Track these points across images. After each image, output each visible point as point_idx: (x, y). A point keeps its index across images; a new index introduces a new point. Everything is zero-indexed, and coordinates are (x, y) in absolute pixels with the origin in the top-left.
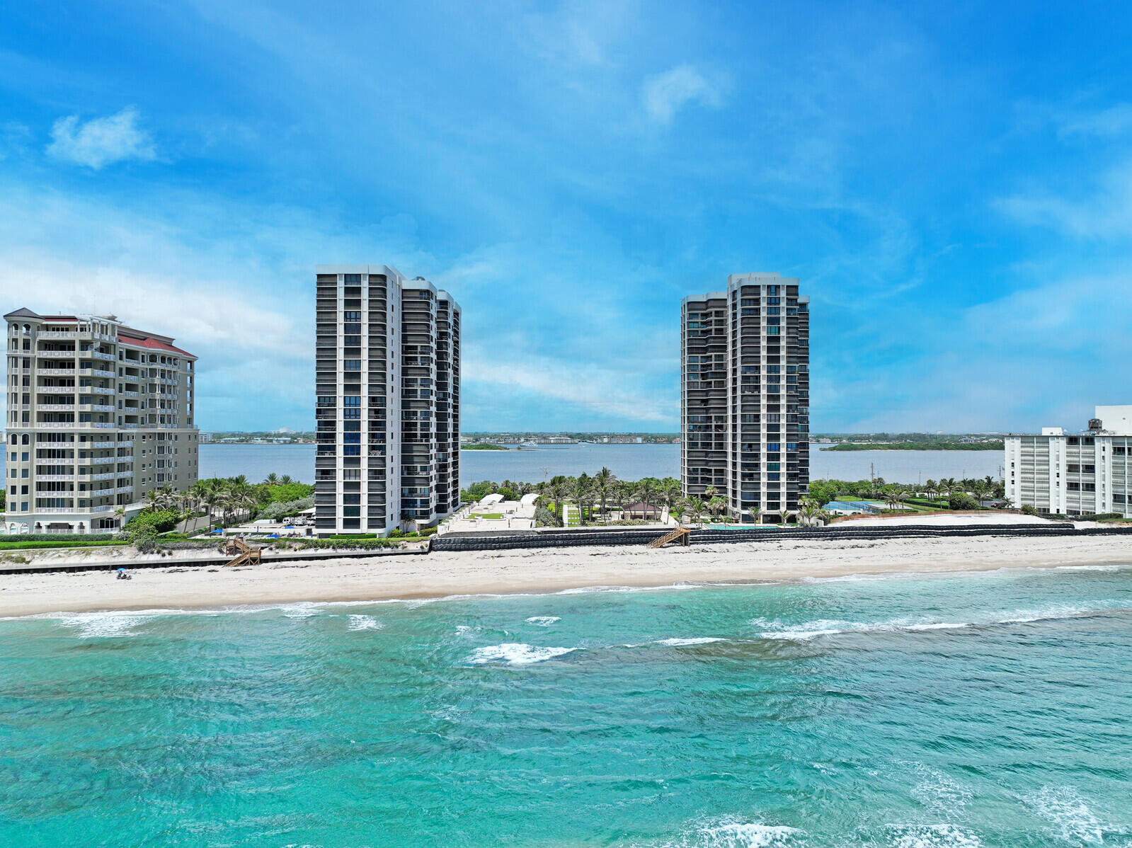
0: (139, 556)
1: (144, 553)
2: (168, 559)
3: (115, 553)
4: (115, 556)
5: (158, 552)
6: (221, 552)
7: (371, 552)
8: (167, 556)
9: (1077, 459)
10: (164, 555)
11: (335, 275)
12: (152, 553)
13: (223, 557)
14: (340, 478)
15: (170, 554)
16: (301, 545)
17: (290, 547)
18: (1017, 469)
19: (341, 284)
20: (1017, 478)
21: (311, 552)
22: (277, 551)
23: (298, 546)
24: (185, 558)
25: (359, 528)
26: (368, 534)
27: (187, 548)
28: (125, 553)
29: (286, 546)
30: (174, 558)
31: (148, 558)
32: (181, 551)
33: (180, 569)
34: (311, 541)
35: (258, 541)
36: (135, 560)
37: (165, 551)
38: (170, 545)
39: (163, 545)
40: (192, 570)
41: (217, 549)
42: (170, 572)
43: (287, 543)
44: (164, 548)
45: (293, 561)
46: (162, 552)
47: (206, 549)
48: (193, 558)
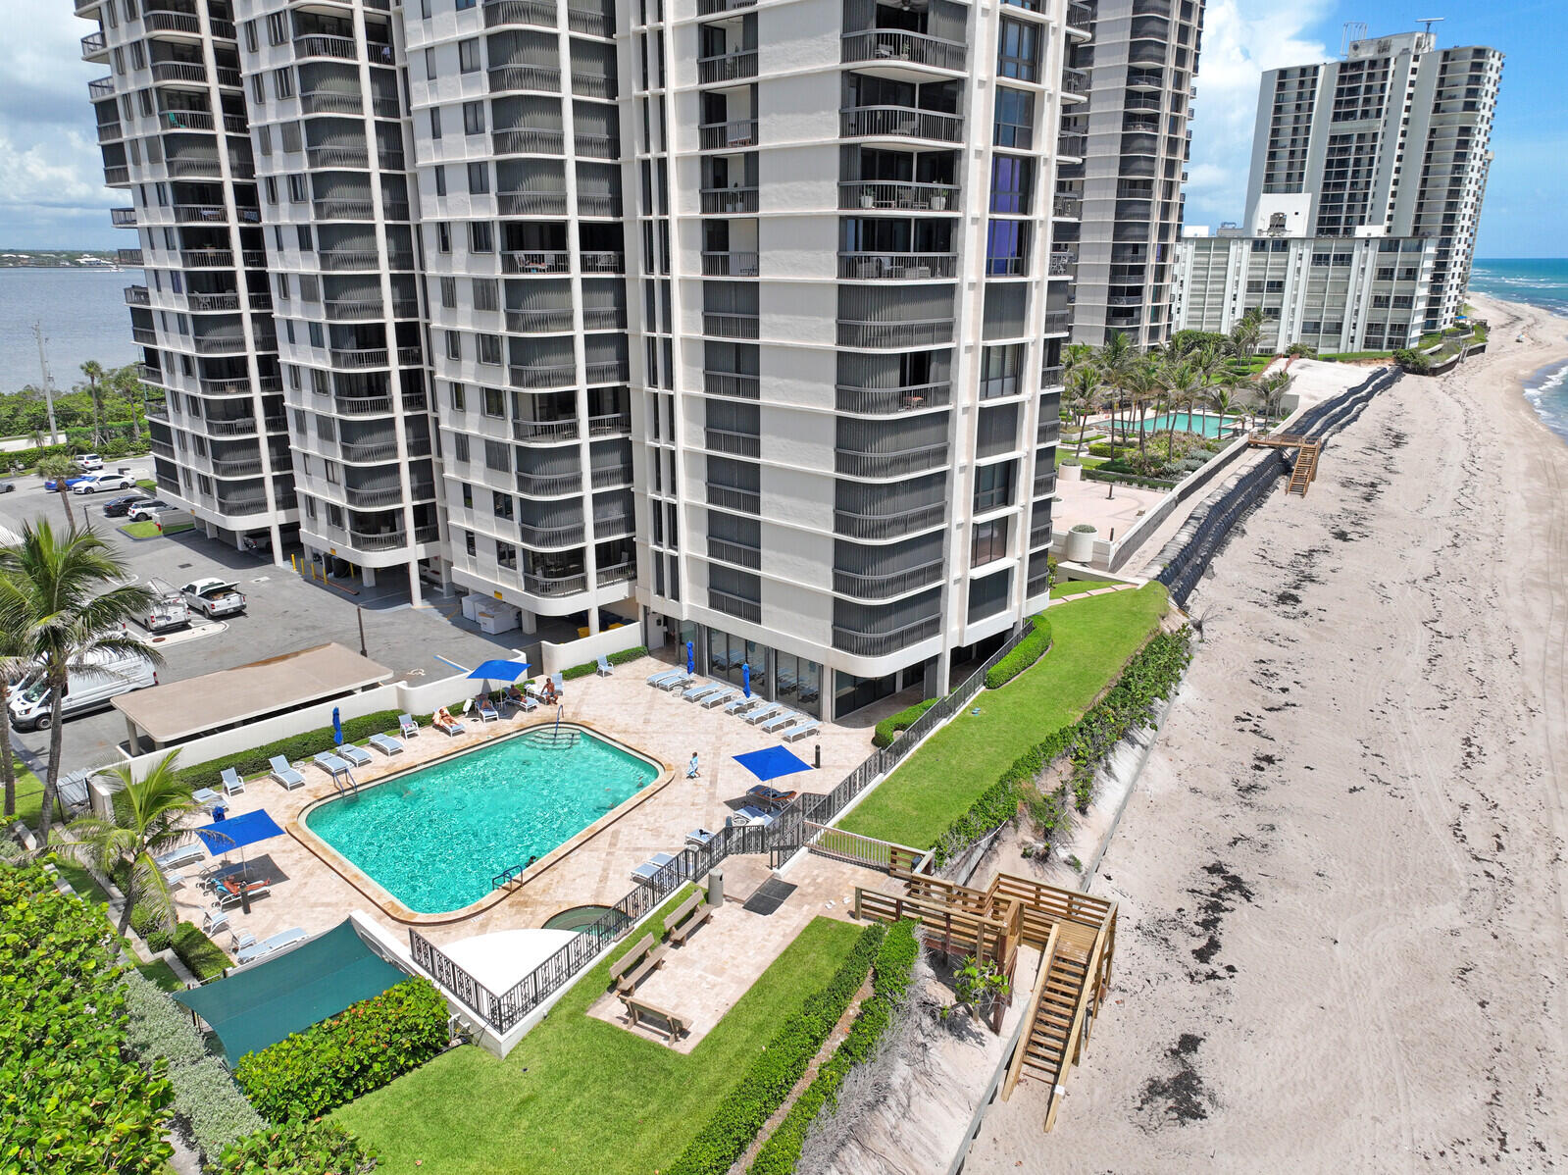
6: (954, 1026)
9: (1262, 273)
14: (967, 390)
18: (1186, 291)
20: (1185, 304)
25: (1003, 607)
26: (1029, 624)
27: (836, 1149)
29: (1059, 808)
34: (1074, 733)
35: (970, 836)
41: (927, 1021)
43: (1043, 787)
45: (1106, 869)
47: (900, 1067)
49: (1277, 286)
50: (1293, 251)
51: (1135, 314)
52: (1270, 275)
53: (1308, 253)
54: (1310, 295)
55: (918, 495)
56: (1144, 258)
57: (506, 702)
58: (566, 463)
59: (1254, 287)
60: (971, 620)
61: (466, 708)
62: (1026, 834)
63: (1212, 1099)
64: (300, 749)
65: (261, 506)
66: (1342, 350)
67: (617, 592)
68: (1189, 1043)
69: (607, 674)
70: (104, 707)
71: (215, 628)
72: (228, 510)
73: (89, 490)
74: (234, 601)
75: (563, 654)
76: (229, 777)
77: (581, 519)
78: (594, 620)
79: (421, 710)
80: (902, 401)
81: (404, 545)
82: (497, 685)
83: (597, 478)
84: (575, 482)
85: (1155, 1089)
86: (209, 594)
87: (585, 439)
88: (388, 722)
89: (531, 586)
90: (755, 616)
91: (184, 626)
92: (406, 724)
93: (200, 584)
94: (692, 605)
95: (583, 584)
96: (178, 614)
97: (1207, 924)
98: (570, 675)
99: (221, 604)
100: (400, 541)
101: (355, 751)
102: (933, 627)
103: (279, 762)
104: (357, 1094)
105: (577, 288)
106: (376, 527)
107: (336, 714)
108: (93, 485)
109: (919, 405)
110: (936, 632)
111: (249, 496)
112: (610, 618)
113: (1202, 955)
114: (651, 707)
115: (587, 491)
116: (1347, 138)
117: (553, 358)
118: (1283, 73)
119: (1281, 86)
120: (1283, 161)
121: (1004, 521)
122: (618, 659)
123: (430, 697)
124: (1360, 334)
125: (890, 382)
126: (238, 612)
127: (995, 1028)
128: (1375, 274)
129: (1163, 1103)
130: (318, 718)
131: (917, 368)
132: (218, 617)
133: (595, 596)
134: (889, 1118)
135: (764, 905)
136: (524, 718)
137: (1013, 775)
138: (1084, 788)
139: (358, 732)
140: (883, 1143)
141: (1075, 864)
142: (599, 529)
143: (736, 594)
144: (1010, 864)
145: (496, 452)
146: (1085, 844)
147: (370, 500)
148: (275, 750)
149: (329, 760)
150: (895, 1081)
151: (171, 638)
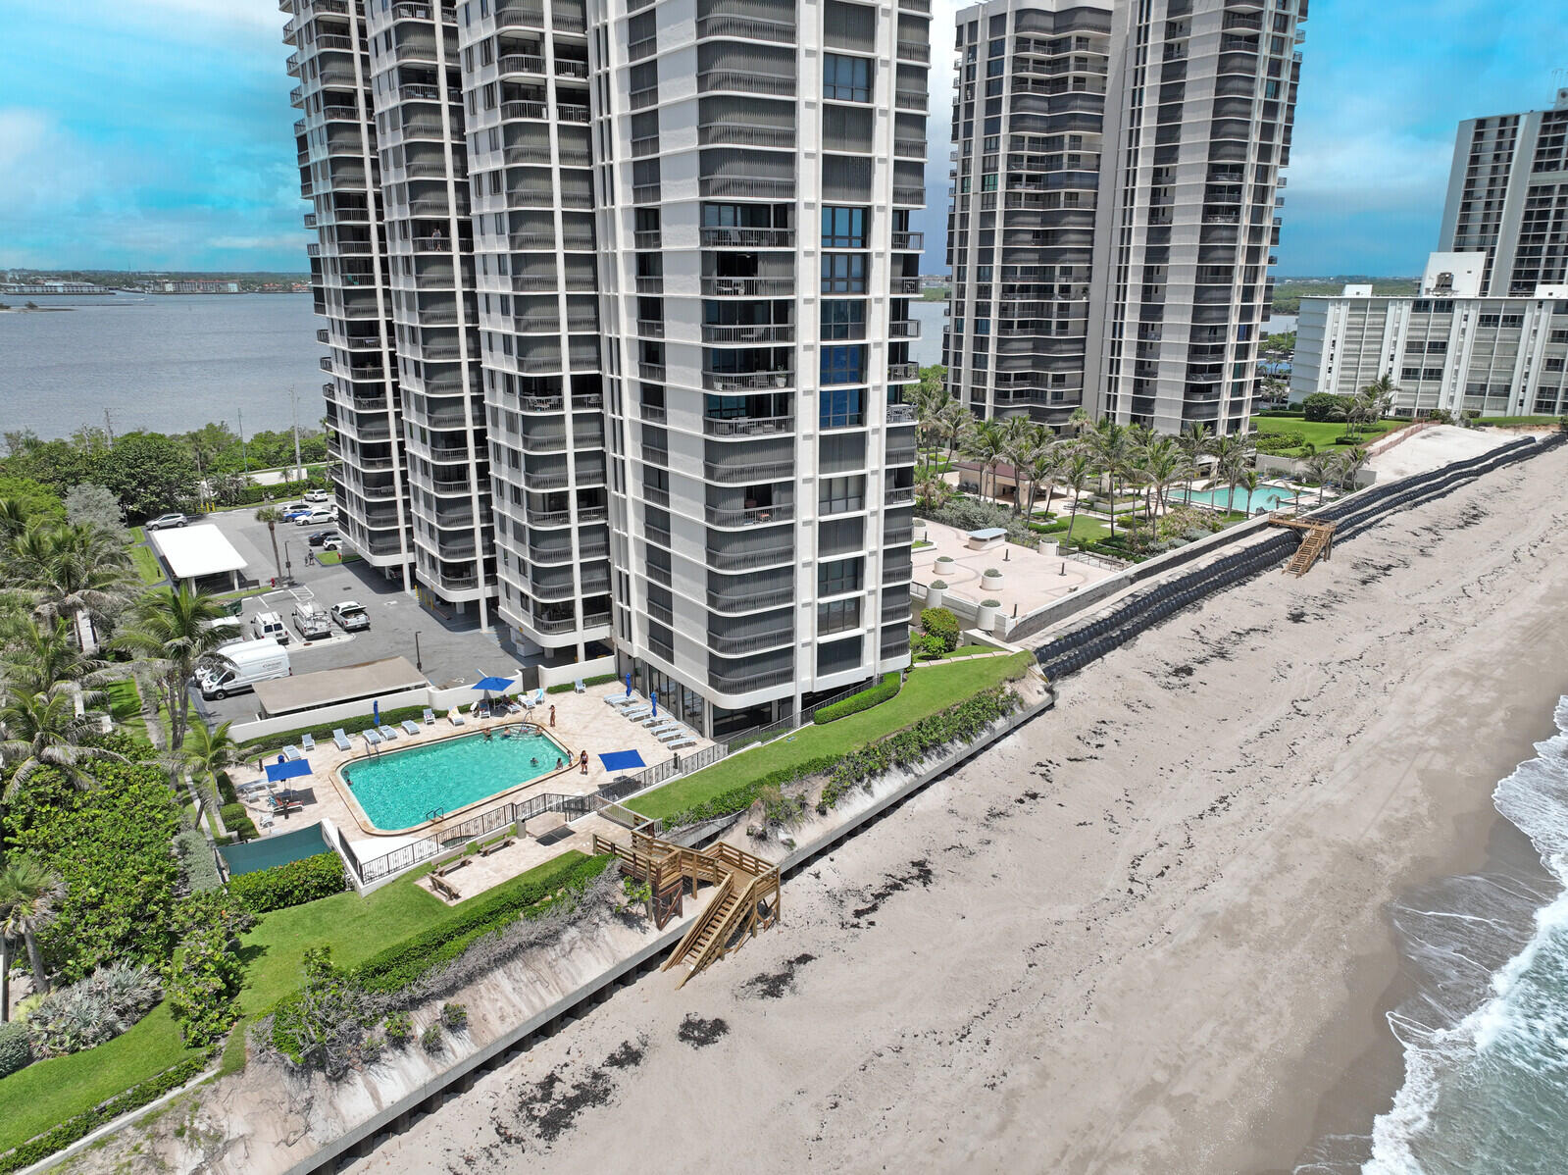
1: (339, 1077)
2: (461, 1050)
5: (399, 1042)
6: (629, 919)
8: (449, 1039)
9: (1421, 334)
10: (433, 1046)
12: (373, 1058)
13: (651, 937)
14: (807, 510)
15: (456, 1022)
16: (823, 784)
17: (803, 804)
18: (1338, 351)
20: (1336, 364)
22: (779, 834)
23: (816, 789)
24: (528, 1014)
25: (858, 664)
26: (882, 678)
27: (503, 960)
28: (235, 1125)
29: (794, 807)
30: (488, 1039)
31: (375, 1095)
32: (483, 985)
33: (551, 1080)
34: (839, 759)
35: (701, 816)
36: (316, 1138)
37: (421, 1022)
38: (433, 981)
39: (405, 995)
40: (613, 1061)
41: (606, 913)
42: (552, 1126)
43: (789, 792)
44: (415, 1003)
45: (835, 854)
46: (419, 1032)
47: (573, 932)
48: (559, 997)
49: (1440, 347)
50: (1458, 312)
51: (1214, 390)
52: (1432, 336)
53: (1474, 315)
54: (1475, 357)
55: (767, 583)
56: (1224, 338)
57: (498, 706)
58: (561, 541)
59: (1413, 347)
60: (819, 674)
61: (473, 708)
62: (757, 823)
63: (793, 990)
64: (354, 727)
65: (396, 549)
66: (1509, 413)
67: (600, 633)
68: (805, 959)
69: (581, 691)
70: (248, 690)
71: (347, 638)
72: (376, 552)
73: (306, 523)
74: (361, 619)
75: (552, 675)
76: (307, 740)
77: (571, 580)
78: (581, 651)
79: (440, 707)
80: (749, 517)
81: (476, 586)
82: (495, 694)
83: (583, 552)
84: (568, 554)
85: (761, 979)
86: (346, 614)
87: (574, 524)
88: (416, 714)
89: (538, 626)
90: (670, 658)
91: (327, 635)
92: (428, 715)
93: (342, 605)
94: (638, 646)
95: (573, 626)
96: (322, 627)
97: (877, 897)
98: (552, 691)
99: (352, 621)
100: (473, 584)
101: (387, 730)
102: (788, 676)
103: (339, 733)
104: (286, 905)
105: (569, 421)
106: (458, 574)
107: (376, 705)
108: (309, 519)
109: (766, 520)
110: (791, 680)
111: (389, 542)
112: (595, 650)
113: (858, 914)
114: (594, 718)
115: (576, 561)
116: (1549, 189)
117: (550, 470)
118: (1481, 123)
119: (1479, 136)
120: (1478, 212)
121: (857, 600)
122: (591, 682)
123: (443, 698)
124: (1531, 397)
125: (738, 506)
126: (365, 627)
127: (660, 927)
128: (1549, 336)
129: (760, 986)
130: (364, 708)
131: (760, 497)
132: (350, 630)
133: (580, 635)
134: (551, 954)
135: (547, 840)
136: (508, 718)
137: (761, 782)
138: (832, 797)
139: (396, 718)
140: (541, 965)
141: (790, 844)
142: (585, 588)
143: (661, 641)
144: (737, 839)
145: (518, 529)
146: (809, 833)
147: (454, 554)
148: (337, 725)
149: (370, 734)
150: (565, 938)
151: (316, 644)
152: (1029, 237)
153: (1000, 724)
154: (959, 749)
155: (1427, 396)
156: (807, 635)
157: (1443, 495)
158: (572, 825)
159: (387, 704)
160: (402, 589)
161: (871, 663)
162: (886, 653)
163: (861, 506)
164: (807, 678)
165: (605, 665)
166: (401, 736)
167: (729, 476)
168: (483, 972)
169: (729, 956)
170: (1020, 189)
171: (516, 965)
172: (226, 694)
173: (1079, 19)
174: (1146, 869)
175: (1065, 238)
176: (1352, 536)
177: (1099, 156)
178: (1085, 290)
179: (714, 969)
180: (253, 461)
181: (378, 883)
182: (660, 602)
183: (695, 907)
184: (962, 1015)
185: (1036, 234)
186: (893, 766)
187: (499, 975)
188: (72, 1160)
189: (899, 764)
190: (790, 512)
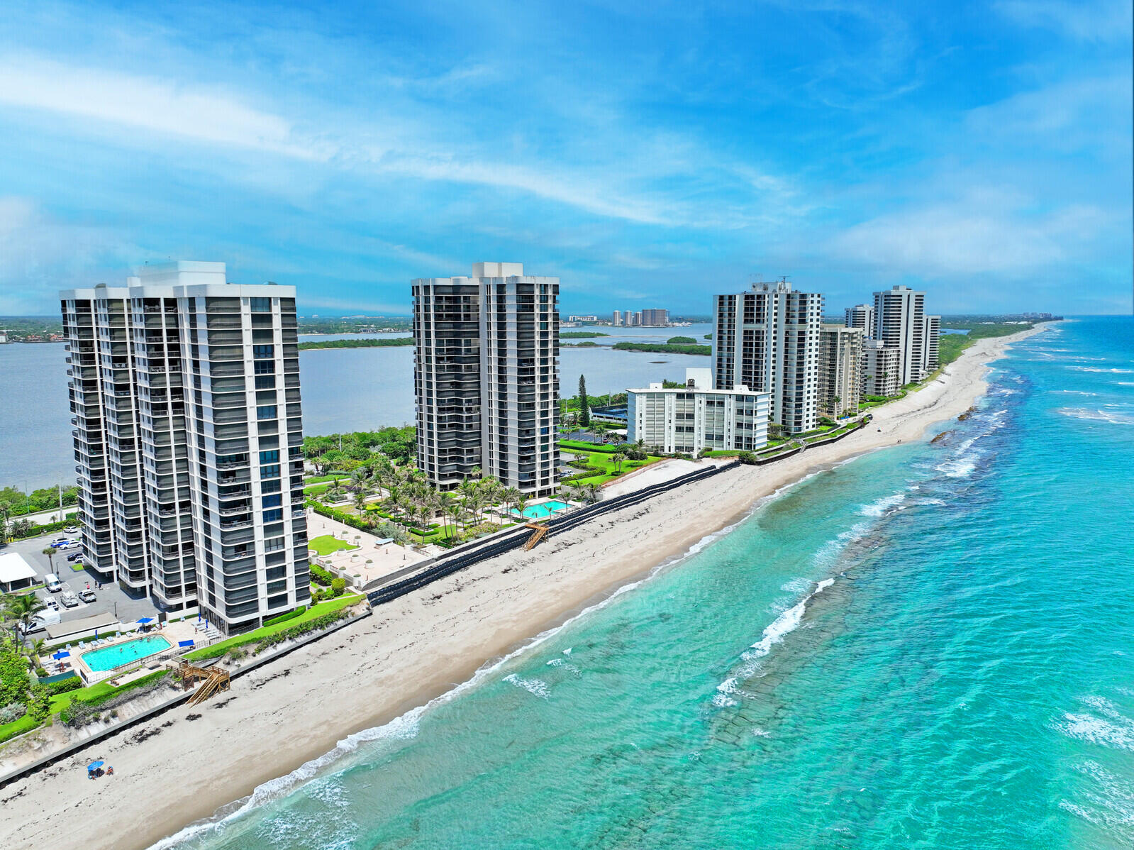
0: (72, 737)
1: (78, 728)
2: (115, 723)
3: (36, 745)
4: (39, 748)
5: (97, 720)
6: (174, 688)
7: (327, 630)
8: (111, 719)
9: (682, 409)
10: (107, 721)
11: (238, 299)
12: (89, 724)
13: (182, 693)
14: (260, 552)
15: (114, 715)
16: (256, 646)
17: (246, 653)
19: (246, 310)
21: (270, 652)
22: (236, 663)
23: (252, 649)
24: (137, 713)
26: (297, 608)
27: (130, 699)
28: (49, 738)
29: (243, 654)
30: (124, 720)
31: (89, 733)
32: (124, 706)
33: (143, 731)
34: (265, 638)
35: (206, 658)
36: (71, 742)
37: (103, 715)
38: (108, 703)
39: (99, 707)
40: (163, 726)
41: (167, 687)
42: (141, 740)
43: (241, 650)
44: (102, 710)
45: (258, 670)
46: (103, 718)
47: (155, 692)
48: (148, 709)
49: (691, 416)
50: (697, 399)
51: (532, 458)
52: (687, 411)
53: (704, 400)
54: (707, 420)
55: (246, 577)
56: (534, 435)
57: (147, 629)
58: (176, 563)
59: (679, 416)
60: (269, 608)
62: (227, 659)
63: (227, 706)
64: (87, 640)
65: (111, 564)
66: (725, 449)
67: (192, 597)
68: (234, 698)
69: (182, 621)
70: (43, 630)
71: (85, 605)
72: (100, 566)
73: (66, 548)
74: (92, 597)
75: (170, 616)
76: (68, 646)
77: (180, 578)
78: (185, 605)
79: (123, 631)
80: (236, 555)
81: (145, 581)
82: (147, 624)
83: (185, 567)
84: (179, 568)
86: (85, 596)
87: (181, 556)
88: (113, 634)
89: (167, 596)
90: (215, 606)
91: (77, 605)
92: (118, 634)
93: (84, 592)
94: (205, 602)
95: (181, 596)
96: (74, 602)
97: (267, 680)
98: (171, 622)
99: (88, 598)
100: (144, 579)
101: (101, 641)
102: (256, 610)
103: (81, 643)
104: (62, 692)
105: (178, 518)
106: (137, 576)
107: (97, 631)
108: (68, 546)
109: (244, 556)
110: (258, 612)
111: (107, 561)
112: (191, 604)
113: (259, 685)
114: (183, 630)
115: (182, 570)
116: (751, 332)
117: (171, 537)
118: (722, 298)
119: (721, 304)
120: (725, 341)
122: (187, 618)
123: (124, 627)
124: (732, 441)
125: (232, 552)
126: (94, 600)
127: (186, 691)
128: (735, 412)
129: (217, 705)
130: (92, 633)
131: (242, 548)
132: (87, 602)
134: (147, 698)
135: (151, 669)
136: (150, 633)
137: (231, 646)
138: (259, 650)
139: (104, 636)
140: (144, 701)
141: (239, 666)
142: (186, 580)
143: (212, 600)
144: (220, 665)
145: (159, 559)
146: (246, 663)
147: (135, 567)
148: (80, 640)
149: (94, 643)
150: (152, 693)
151: (71, 609)
152: (449, 385)
153: (341, 622)
154: (319, 632)
155: (689, 440)
156: (263, 595)
157: (637, 503)
158: (161, 664)
159: (100, 631)
160: (113, 581)
161: (292, 603)
162: (298, 599)
163: (284, 548)
164: (264, 610)
165: (195, 610)
166: (106, 642)
167: (228, 542)
168: (124, 702)
169: (209, 699)
170: (442, 363)
171: (135, 701)
172: (32, 632)
173: (462, 290)
174: (367, 666)
175: (464, 386)
176: (570, 529)
177: (479, 348)
178: (479, 409)
179: (202, 703)
180: (32, 507)
181: (93, 683)
182: (211, 585)
183: (198, 685)
184: (276, 709)
185: (452, 383)
186: (287, 640)
187: (129, 704)
188: (8, 744)
189: (290, 639)
190: (254, 552)
